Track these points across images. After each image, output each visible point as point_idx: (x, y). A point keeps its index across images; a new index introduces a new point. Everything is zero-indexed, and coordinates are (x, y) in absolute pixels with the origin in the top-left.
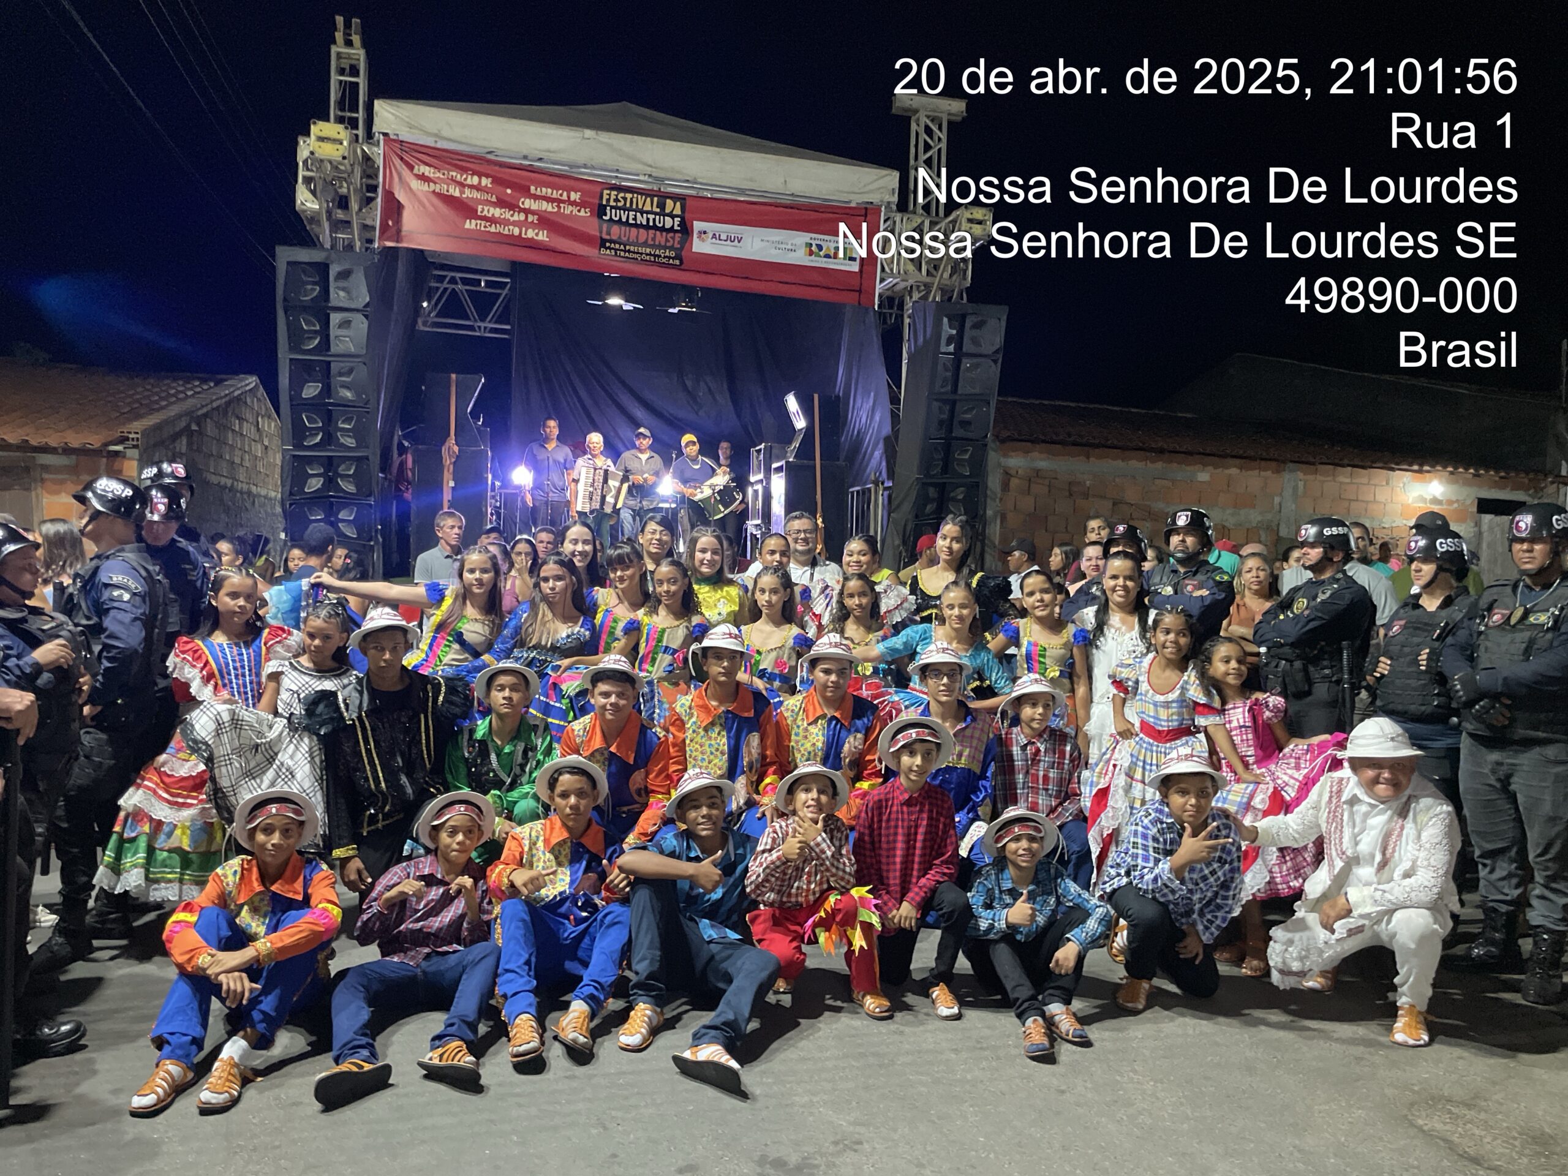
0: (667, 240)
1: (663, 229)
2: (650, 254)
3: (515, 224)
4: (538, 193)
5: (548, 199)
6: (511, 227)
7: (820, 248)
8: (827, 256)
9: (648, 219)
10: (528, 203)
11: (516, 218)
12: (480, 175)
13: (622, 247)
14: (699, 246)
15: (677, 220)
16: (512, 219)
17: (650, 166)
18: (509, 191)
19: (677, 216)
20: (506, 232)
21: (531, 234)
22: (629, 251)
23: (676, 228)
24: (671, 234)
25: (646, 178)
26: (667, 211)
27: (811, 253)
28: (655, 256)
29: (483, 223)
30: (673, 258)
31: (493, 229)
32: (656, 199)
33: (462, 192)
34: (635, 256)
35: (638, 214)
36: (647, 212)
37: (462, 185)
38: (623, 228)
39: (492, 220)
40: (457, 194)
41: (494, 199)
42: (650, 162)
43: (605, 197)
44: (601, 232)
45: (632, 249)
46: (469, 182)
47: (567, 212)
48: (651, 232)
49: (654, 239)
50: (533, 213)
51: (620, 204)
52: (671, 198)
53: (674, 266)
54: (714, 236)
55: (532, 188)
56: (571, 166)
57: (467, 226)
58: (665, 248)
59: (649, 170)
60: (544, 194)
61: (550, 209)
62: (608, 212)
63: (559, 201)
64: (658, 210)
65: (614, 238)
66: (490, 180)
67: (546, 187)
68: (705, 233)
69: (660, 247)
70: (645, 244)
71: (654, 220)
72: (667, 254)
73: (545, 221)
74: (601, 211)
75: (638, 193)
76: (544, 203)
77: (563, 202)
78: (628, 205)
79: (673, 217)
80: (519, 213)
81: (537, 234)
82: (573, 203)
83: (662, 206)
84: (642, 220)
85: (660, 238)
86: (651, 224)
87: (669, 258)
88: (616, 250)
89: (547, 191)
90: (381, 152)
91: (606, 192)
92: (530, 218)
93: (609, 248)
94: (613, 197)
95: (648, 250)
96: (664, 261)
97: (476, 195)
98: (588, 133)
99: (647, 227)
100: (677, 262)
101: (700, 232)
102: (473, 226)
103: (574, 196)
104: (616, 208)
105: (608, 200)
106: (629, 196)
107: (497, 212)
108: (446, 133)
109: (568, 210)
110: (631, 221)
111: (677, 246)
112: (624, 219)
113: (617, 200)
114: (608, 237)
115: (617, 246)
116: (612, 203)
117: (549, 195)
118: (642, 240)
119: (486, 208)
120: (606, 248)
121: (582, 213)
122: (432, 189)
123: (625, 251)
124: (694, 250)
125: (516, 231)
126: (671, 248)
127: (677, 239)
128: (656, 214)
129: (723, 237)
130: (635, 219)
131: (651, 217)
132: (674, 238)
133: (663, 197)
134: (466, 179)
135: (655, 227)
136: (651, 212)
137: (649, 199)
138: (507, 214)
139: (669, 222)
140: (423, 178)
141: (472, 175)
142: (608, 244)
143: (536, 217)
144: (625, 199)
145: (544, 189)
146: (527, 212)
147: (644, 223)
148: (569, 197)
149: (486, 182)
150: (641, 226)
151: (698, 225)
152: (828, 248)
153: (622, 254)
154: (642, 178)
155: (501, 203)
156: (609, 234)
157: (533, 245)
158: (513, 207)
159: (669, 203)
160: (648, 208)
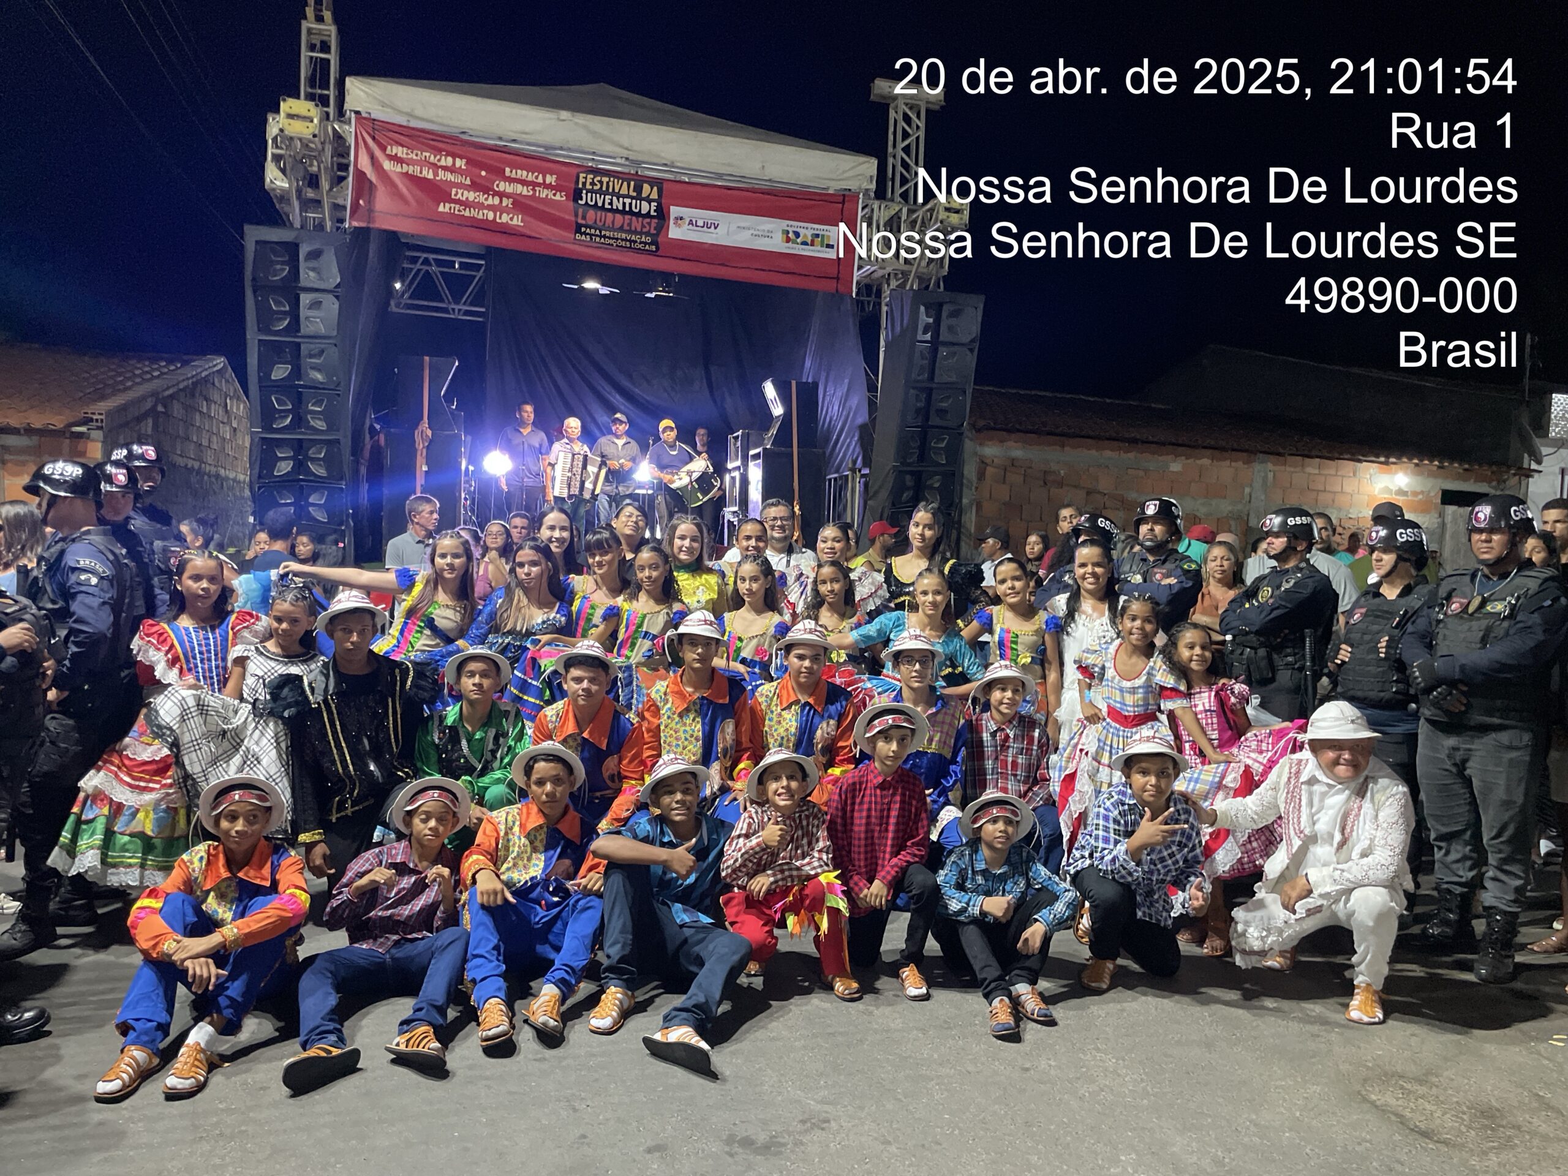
0: (643, 226)
1: (639, 214)
2: (626, 240)
3: (490, 208)
4: (513, 175)
5: (524, 182)
6: (485, 212)
7: (797, 235)
8: (804, 243)
9: (624, 204)
10: (503, 186)
11: (490, 201)
12: (454, 156)
13: (598, 232)
14: (675, 232)
15: (654, 204)
16: (486, 203)
17: (627, 149)
18: (483, 173)
19: (654, 200)
20: (480, 216)
21: (505, 218)
22: (605, 237)
23: (653, 213)
24: (648, 220)
25: (623, 161)
26: (644, 195)
27: (788, 240)
28: (631, 241)
29: (457, 206)
30: (649, 244)
31: (467, 214)
32: (632, 183)
33: (436, 174)
34: (611, 241)
35: (615, 199)
36: (624, 197)
37: (435, 167)
38: (599, 213)
39: (466, 204)
40: (431, 176)
41: (468, 182)
42: (626, 145)
43: (581, 180)
44: (576, 215)
45: (608, 234)
46: (443, 163)
47: (543, 195)
48: (627, 217)
49: (630, 225)
50: (508, 196)
51: (596, 188)
52: (646, 182)
53: (650, 252)
54: (691, 223)
55: (508, 170)
56: (547, 148)
57: (441, 209)
58: (641, 233)
59: (625, 153)
60: (519, 176)
61: (525, 192)
62: (584, 196)
63: (534, 184)
64: (635, 194)
65: (590, 223)
66: (464, 161)
67: (522, 170)
68: (681, 218)
69: (635, 232)
70: (621, 229)
71: (630, 204)
72: (643, 239)
73: (520, 205)
74: (577, 195)
75: (614, 177)
76: (520, 186)
77: (539, 185)
78: (604, 188)
79: (649, 202)
80: (493, 196)
81: (511, 219)
82: (549, 186)
83: (638, 189)
84: (618, 204)
85: (637, 224)
86: (627, 209)
87: (645, 243)
88: (591, 235)
89: (522, 174)
90: (353, 130)
91: (582, 175)
92: (505, 202)
93: (586, 234)
94: (589, 181)
95: (624, 236)
96: (640, 246)
97: (450, 177)
98: (565, 114)
99: (623, 212)
100: (654, 248)
101: (676, 218)
102: (447, 210)
103: (551, 179)
104: (592, 191)
105: (584, 184)
106: (605, 179)
107: (471, 196)
108: (419, 112)
109: (544, 193)
110: (607, 206)
111: (653, 231)
112: (600, 204)
113: (593, 184)
114: (583, 222)
115: (593, 231)
116: (588, 187)
117: (524, 177)
118: (618, 225)
119: (460, 192)
120: (582, 234)
121: (558, 197)
122: (404, 171)
123: (601, 237)
124: (670, 236)
125: (491, 216)
126: (647, 234)
127: (653, 225)
128: (632, 198)
129: (700, 223)
130: (611, 204)
131: (627, 201)
132: (649, 224)
133: (639, 182)
134: (439, 160)
135: (631, 212)
136: (628, 196)
137: (625, 184)
138: (481, 198)
139: (645, 207)
140: (394, 158)
141: (446, 156)
142: (583, 229)
143: (511, 200)
144: (601, 182)
145: (519, 171)
146: (502, 195)
147: (621, 208)
148: (544, 181)
149: (460, 163)
150: (617, 211)
151: (675, 211)
152: (805, 236)
153: (598, 239)
154: (619, 161)
155: (475, 186)
156: (584, 218)
157: (505, 230)
158: (486, 190)
159: (646, 188)
160: (624, 191)
